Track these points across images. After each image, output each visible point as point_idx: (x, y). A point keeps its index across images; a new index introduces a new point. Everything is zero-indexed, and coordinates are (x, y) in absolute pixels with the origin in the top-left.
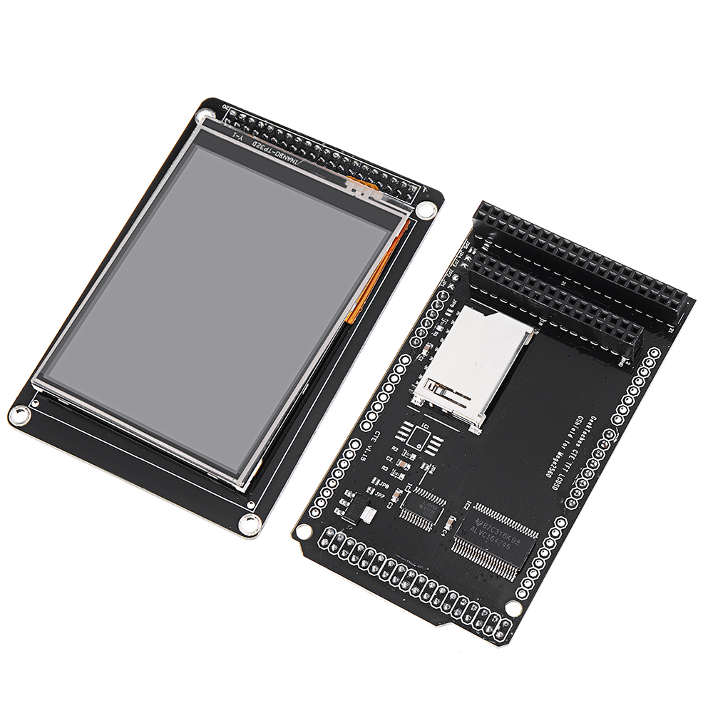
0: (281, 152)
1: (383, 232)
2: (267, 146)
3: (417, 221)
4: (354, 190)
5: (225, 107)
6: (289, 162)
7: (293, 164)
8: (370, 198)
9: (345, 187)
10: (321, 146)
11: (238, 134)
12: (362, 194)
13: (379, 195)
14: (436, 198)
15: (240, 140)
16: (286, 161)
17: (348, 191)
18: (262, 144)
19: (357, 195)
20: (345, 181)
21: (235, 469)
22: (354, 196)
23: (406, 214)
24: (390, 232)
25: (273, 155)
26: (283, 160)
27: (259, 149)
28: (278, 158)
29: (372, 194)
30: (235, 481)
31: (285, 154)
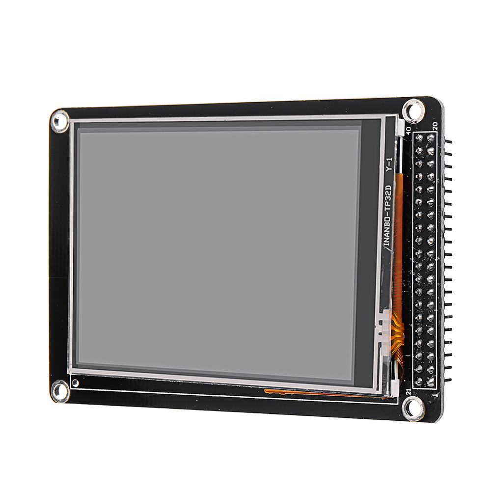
0: (391, 222)
1: (349, 377)
2: (391, 203)
3: (397, 404)
4: (381, 323)
5: (435, 125)
6: (383, 236)
7: (383, 242)
8: (380, 344)
9: (381, 312)
10: (434, 257)
11: (392, 162)
12: (380, 334)
13: (386, 351)
14: (432, 412)
15: (385, 169)
16: (383, 233)
17: (378, 316)
18: (392, 196)
19: (378, 329)
20: (388, 308)
21: (81, 360)
22: (374, 327)
23: (378, 389)
24: (353, 384)
25: (384, 215)
26: (383, 229)
27: (384, 196)
28: (383, 222)
29: (385, 343)
30: (71, 366)
31: (391, 227)
